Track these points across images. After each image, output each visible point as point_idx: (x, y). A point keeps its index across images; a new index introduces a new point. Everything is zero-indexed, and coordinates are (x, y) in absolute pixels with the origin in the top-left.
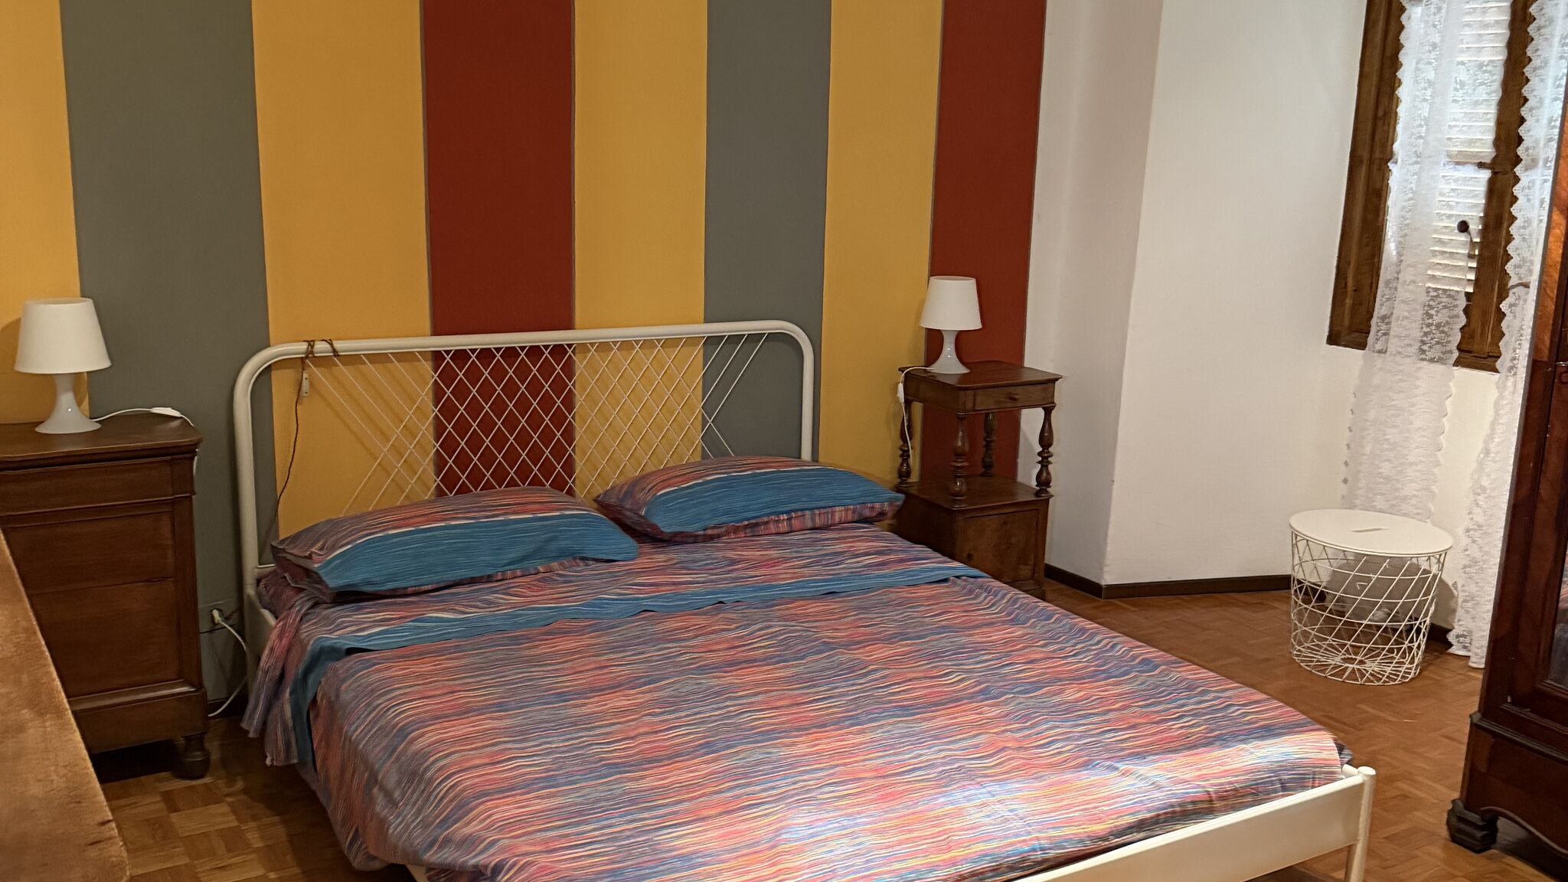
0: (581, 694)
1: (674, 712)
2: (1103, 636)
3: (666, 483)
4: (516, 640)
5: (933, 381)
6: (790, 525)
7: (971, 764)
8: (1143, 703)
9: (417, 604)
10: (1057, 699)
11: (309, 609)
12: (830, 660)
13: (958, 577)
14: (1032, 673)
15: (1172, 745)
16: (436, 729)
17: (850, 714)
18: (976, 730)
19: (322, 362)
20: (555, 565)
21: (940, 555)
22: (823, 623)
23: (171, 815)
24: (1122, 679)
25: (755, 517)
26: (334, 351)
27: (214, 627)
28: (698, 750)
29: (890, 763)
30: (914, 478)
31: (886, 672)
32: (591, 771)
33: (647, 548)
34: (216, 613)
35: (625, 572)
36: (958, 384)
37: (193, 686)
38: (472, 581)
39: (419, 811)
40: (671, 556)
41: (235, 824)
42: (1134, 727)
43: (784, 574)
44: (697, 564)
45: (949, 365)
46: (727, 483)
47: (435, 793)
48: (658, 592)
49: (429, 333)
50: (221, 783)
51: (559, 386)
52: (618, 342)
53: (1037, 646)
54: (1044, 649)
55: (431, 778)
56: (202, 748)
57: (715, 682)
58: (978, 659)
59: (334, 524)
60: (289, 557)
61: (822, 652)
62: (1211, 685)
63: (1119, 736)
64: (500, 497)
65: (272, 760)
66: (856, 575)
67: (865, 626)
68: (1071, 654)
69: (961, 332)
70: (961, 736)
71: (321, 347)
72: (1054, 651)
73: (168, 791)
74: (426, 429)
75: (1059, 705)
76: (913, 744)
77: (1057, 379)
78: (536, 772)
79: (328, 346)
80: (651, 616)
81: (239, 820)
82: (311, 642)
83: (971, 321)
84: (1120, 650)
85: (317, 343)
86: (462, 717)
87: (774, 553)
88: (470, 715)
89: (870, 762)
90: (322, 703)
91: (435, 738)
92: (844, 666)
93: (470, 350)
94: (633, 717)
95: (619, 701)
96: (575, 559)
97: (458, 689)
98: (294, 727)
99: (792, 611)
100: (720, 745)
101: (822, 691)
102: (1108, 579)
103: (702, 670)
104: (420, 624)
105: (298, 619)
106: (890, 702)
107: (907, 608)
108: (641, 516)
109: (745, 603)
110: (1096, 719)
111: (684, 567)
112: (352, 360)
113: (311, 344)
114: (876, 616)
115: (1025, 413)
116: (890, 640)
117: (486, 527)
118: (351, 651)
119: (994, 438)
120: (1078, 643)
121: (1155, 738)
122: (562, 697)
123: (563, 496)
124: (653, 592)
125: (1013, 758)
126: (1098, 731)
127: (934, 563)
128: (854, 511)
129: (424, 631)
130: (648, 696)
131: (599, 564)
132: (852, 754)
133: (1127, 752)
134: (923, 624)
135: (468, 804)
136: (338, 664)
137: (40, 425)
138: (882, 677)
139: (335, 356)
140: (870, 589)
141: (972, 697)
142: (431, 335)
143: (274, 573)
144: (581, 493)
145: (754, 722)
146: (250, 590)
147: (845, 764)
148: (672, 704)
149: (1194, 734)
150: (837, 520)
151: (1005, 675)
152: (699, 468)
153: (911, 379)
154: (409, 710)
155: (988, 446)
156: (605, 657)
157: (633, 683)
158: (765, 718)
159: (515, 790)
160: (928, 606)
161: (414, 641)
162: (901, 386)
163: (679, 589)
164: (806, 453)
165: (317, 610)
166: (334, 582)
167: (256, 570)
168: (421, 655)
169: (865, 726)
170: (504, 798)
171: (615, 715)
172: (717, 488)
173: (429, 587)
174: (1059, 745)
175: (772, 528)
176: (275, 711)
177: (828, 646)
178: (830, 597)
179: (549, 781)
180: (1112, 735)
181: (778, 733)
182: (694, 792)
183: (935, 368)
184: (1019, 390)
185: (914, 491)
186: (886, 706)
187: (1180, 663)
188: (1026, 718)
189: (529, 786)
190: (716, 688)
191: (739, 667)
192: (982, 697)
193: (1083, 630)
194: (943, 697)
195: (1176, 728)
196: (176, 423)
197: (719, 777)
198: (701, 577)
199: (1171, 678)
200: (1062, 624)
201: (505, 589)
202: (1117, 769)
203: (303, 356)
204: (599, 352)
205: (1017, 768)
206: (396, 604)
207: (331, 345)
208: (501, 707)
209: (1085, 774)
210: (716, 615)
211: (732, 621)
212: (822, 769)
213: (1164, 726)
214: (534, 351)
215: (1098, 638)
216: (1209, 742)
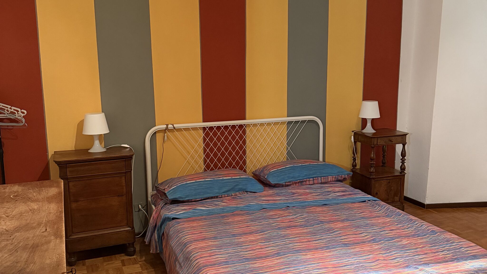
0: (241, 235)
1: (269, 242)
2: (418, 222)
3: (273, 168)
4: (223, 217)
5: (364, 136)
6: (314, 182)
7: (366, 265)
8: (430, 246)
9: (195, 204)
10: (400, 243)
11: (164, 205)
12: (321, 227)
13: (369, 200)
14: (391, 234)
15: (439, 261)
16: (195, 244)
17: (327, 245)
18: (369, 253)
19: (170, 131)
20: (237, 193)
21: (364, 193)
22: (321, 215)
23: (123, 267)
24: (424, 237)
25: (302, 179)
26: (174, 127)
27: (139, 210)
28: (275, 255)
29: (338, 263)
30: (358, 167)
31: (340, 232)
32: (240, 260)
33: (267, 188)
34: (140, 206)
35: (259, 196)
36: (372, 136)
37: (131, 228)
38: (212, 198)
39: (188, 270)
40: (274, 191)
41: (141, 270)
42: (426, 254)
43: (310, 198)
44: (282, 194)
45: (369, 130)
46: (293, 168)
47: (192, 265)
48: (269, 203)
49: (202, 122)
50: (139, 258)
51: (241, 137)
52: (259, 123)
53: (394, 225)
54: (397, 226)
55: (192, 260)
56: (133, 247)
57: (283, 233)
58: (372, 229)
59: (172, 180)
60: (160, 189)
61: (319, 224)
62: (456, 240)
63: (420, 257)
64: (224, 172)
65: (152, 251)
66: (334, 199)
67: (335, 216)
68: (406, 228)
69: (373, 119)
70: (364, 255)
71: (170, 126)
72: (400, 227)
73: (123, 260)
74: (201, 151)
75: (400, 245)
76: (347, 257)
77: (407, 134)
78: (223, 260)
79: (172, 126)
80: (265, 210)
81: (143, 270)
82: (163, 215)
83: (376, 115)
84: (424, 227)
85: (169, 125)
86: (203, 241)
87: (308, 191)
88: (205, 240)
89: (331, 262)
90: (165, 235)
91: (194, 247)
92: (326, 229)
93: (214, 126)
94: (255, 243)
95: (251, 238)
96: (244, 191)
97: (203, 232)
98: (158, 241)
99: (311, 210)
100: (282, 254)
101: (318, 237)
102: (427, 202)
103: (279, 228)
104: (194, 211)
105: (161, 208)
106: (341, 242)
107: (350, 210)
108: (265, 178)
109: (296, 207)
110: (413, 251)
111: (278, 195)
112: (179, 130)
113: (167, 125)
114: (339, 213)
115: (397, 145)
116: (343, 221)
117: (217, 181)
118: (174, 219)
119: (386, 154)
120: (409, 224)
121: (433, 258)
122: (234, 235)
123: (242, 172)
124: (268, 203)
125: (381, 263)
126: (413, 255)
127: (361, 195)
128: (335, 178)
129: (195, 213)
130: (261, 236)
131: (251, 193)
132: (326, 259)
133: (422, 263)
134: (355, 216)
135: (201, 269)
136: (170, 223)
137: (90, 150)
138: (339, 234)
139: (174, 129)
140: (338, 204)
141: (370, 241)
142: (203, 122)
143: (156, 194)
144: (248, 171)
145: (294, 246)
146: (150, 199)
147: (323, 262)
148: (268, 239)
149: (447, 257)
150: (329, 181)
151: (382, 234)
152: (284, 163)
153: (356, 135)
154: (188, 238)
155: (384, 157)
156: (250, 223)
157: (256, 232)
158: (298, 246)
159: (215, 265)
160: (358, 210)
161: (192, 216)
162: (353, 137)
163: (275, 202)
164: (321, 159)
165: (166, 206)
166: (170, 197)
167: (151, 193)
168: (193, 221)
169: (331, 250)
170: (212, 267)
171: (250, 242)
172: (290, 169)
173: (199, 199)
174: (398, 259)
175: (308, 183)
176: (153, 236)
177: (322, 222)
178: (325, 206)
179: (226, 263)
180: (418, 256)
181: (301, 251)
182: (272, 269)
183: (364, 131)
184: (393, 138)
185: (358, 171)
186: (339, 243)
187: (445, 232)
188: (388, 249)
189: (220, 264)
190: (283, 235)
191: (292, 228)
192: (373, 242)
193: (411, 220)
194: (359, 241)
195: (441, 255)
196: (128, 149)
197: (280, 264)
198: (283, 198)
199: (441, 237)
200: (404, 218)
201: (222, 200)
202: (418, 268)
203: (165, 129)
204: (254, 126)
205: (382, 267)
206: (189, 204)
207: (173, 126)
208: (215, 238)
209: (407, 270)
210: (286, 211)
211: (291, 213)
212: (314, 264)
213: (437, 254)
214: (233, 127)
215: (416, 223)
216: (452, 260)
